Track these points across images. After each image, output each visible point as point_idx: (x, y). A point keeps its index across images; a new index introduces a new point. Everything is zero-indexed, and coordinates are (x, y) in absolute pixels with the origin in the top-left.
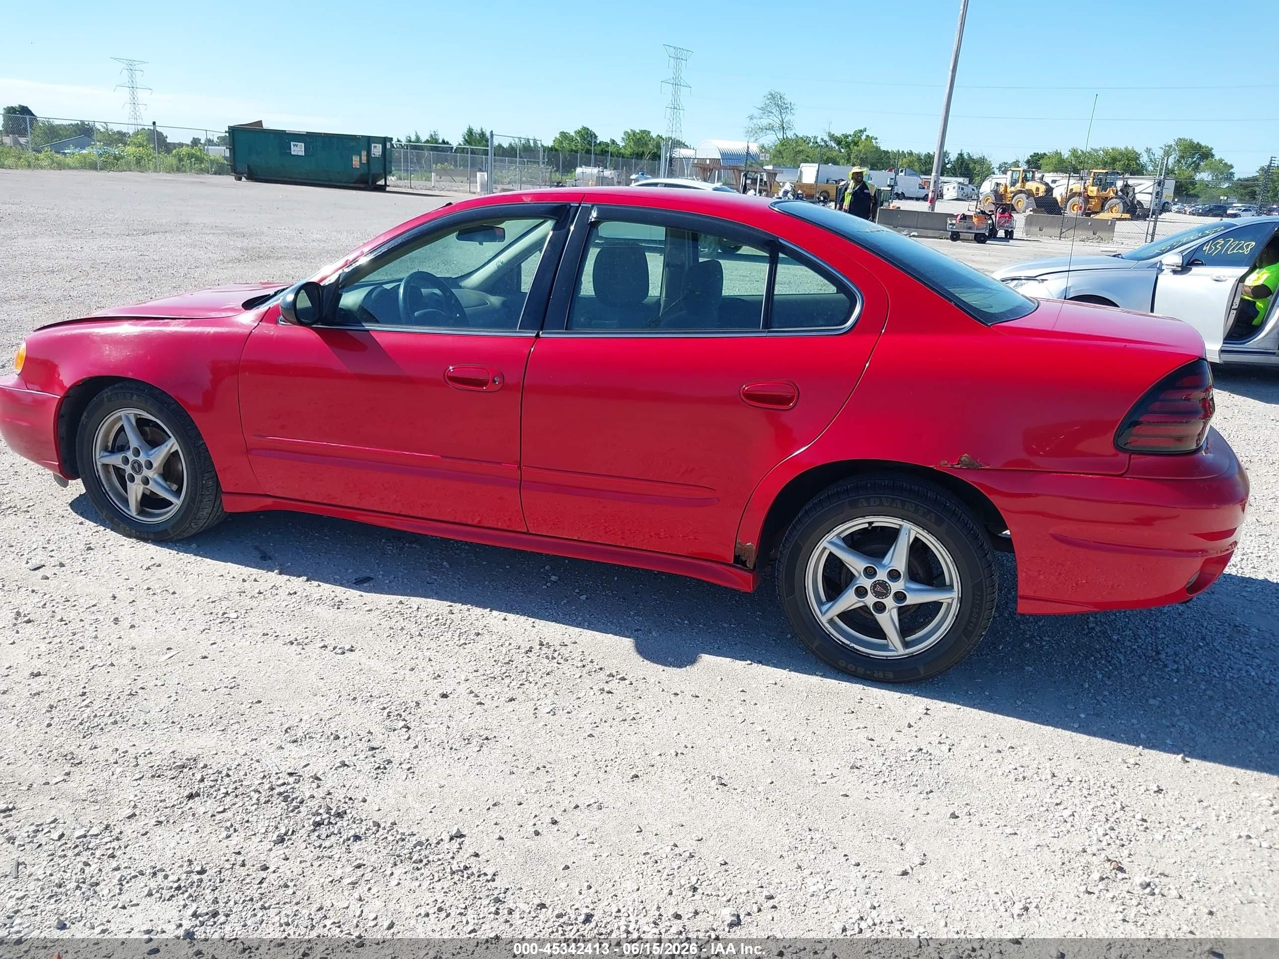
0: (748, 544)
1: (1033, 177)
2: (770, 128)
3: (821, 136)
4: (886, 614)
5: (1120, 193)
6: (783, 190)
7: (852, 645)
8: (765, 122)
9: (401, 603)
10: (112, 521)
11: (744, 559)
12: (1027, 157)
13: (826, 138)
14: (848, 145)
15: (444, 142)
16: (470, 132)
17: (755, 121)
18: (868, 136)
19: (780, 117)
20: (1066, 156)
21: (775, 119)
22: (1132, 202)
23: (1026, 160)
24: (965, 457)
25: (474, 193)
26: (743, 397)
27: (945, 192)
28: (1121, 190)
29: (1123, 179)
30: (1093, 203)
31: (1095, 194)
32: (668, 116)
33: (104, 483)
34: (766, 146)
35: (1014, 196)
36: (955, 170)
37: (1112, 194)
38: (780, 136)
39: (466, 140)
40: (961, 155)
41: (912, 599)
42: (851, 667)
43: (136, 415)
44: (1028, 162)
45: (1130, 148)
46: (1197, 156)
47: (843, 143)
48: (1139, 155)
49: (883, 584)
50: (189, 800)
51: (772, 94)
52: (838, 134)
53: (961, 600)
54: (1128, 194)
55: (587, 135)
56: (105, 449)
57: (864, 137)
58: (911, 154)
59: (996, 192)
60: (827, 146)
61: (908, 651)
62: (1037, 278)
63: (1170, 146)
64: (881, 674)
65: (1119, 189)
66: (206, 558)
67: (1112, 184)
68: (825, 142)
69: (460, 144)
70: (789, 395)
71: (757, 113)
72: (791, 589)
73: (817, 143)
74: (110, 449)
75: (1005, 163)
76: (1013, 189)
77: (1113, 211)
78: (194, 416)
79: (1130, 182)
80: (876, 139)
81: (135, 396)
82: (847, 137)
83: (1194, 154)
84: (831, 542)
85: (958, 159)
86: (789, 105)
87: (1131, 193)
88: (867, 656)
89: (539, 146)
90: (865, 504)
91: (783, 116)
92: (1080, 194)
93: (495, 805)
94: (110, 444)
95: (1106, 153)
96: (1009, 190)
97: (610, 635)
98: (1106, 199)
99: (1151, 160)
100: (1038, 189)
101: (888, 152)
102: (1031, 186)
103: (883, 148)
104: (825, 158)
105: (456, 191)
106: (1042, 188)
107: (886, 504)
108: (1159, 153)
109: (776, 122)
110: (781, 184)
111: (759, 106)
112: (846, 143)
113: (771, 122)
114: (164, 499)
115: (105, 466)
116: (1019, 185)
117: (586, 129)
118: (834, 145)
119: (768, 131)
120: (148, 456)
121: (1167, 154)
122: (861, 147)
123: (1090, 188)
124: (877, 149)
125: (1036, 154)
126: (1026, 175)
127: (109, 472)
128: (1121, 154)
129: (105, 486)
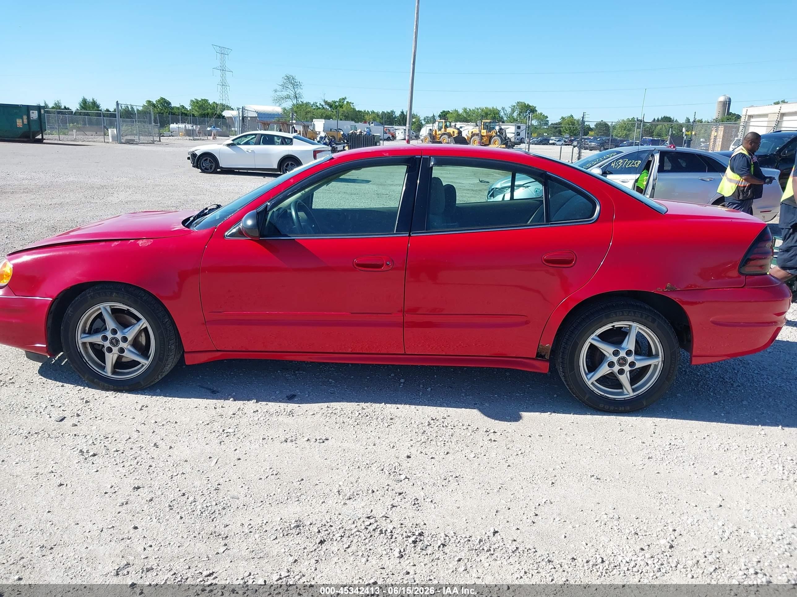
0: (547, 345)
1: (450, 125)
2: (288, 97)
3: (320, 102)
4: (624, 375)
5: (498, 133)
6: (319, 136)
7: (605, 395)
8: (285, 93)
9: (328, 407)
10: (93, 381)
11: (543, 354)
12: (439, 113)
13: (323, 103)
14: (336, 107)
15: (65, 108)
16: (85, 101)
17: (278, 93)
18: (347, 102)
19: (293, 90)
20: (461, 112)
21: (291, 92)
22: (505, 138)
23: (438, 115)
24: (668, 285)
25: (108, 143)
26: (544, 262)
27: (397, 135)
28: (499, 132)
29: (499, 125)
30: (485, 139)
31: (485, 134)
32: (219, 90)
33: (84, 355)
34: (287, 108)
35: (441, 137)
36: (400, 121)
37: (494, 134)
38: (295, 102)
39: (82, 107)
40: (402, 112)
41: (639, 365)
42: (607, 407)
43: (110, 306)
44: (440, 116)
45: (495, 107)
46: (528, 111)
47: (334, 106)
48: (500, 111)
49: (624, 359)
50: (321, 545)
51: (287, 76)
52: (330, 100)
53: (664, 362)
54: (502, 134)
55: (165, 103)
56: (84, 332)
57: (345, 103)
58: (373, 112)
59: (430, 134)
60: (324, 108)
61: (635, 394)
62: (524, 185)
63: (514, 106)
64: (623, 408)
65: (497, 131)
66: (175, 397)
67: (494, 128)
68: (322, 106)
69: (77, 110)
70: (570, 259)
71: (279, 88)
72: (572, 369)
73: (317, 106)
74: (87, 331)
75: (427, 117)
76: (440, 132)
77: (496, 143)
78: (166, 303)
79: (503, 127)
80: (353, 103)
81: (115, 294)
82: (335, 102)
83: (527, 111)
84: (593, 339)
85: (400, 115)
86: (298, 83)
87: (504, 133)
88: (614, 400)
89: (135, 110)
90: (614, 315)
91: (296, 90)
92: (477, 135)
93: (497, 512)
94: (87, 329)
95: (482, 110)
96: (438, 133)
97: (463, 409)
98: (491, 138)
99: (505, 114)
100: (454, 132)
101: (361, 111)
102: (450, 130)
103: (357, 110)
104: (324, 115)
105: (94, 141)
106: (456, 131)
107: (625, 314)
108: (509, 110)
109: (292, 94)
110: (318, 133)
111: (280, 84)
112: (336, 106)
113: (288, 93)
114: (134, 361)
115: (84, 344)
116: (443, 130)
117: (162, 99)
118: (328, 108)
119: (287, 99)
120: (124, 333)
121: (513, 111)
122: (344, 109)
123: (482, 131)
124: (354, 109)
125: (444, 112)
126: (446, 124)
127: (87, 348)
128: (490, 110)
129: (86, 358)
